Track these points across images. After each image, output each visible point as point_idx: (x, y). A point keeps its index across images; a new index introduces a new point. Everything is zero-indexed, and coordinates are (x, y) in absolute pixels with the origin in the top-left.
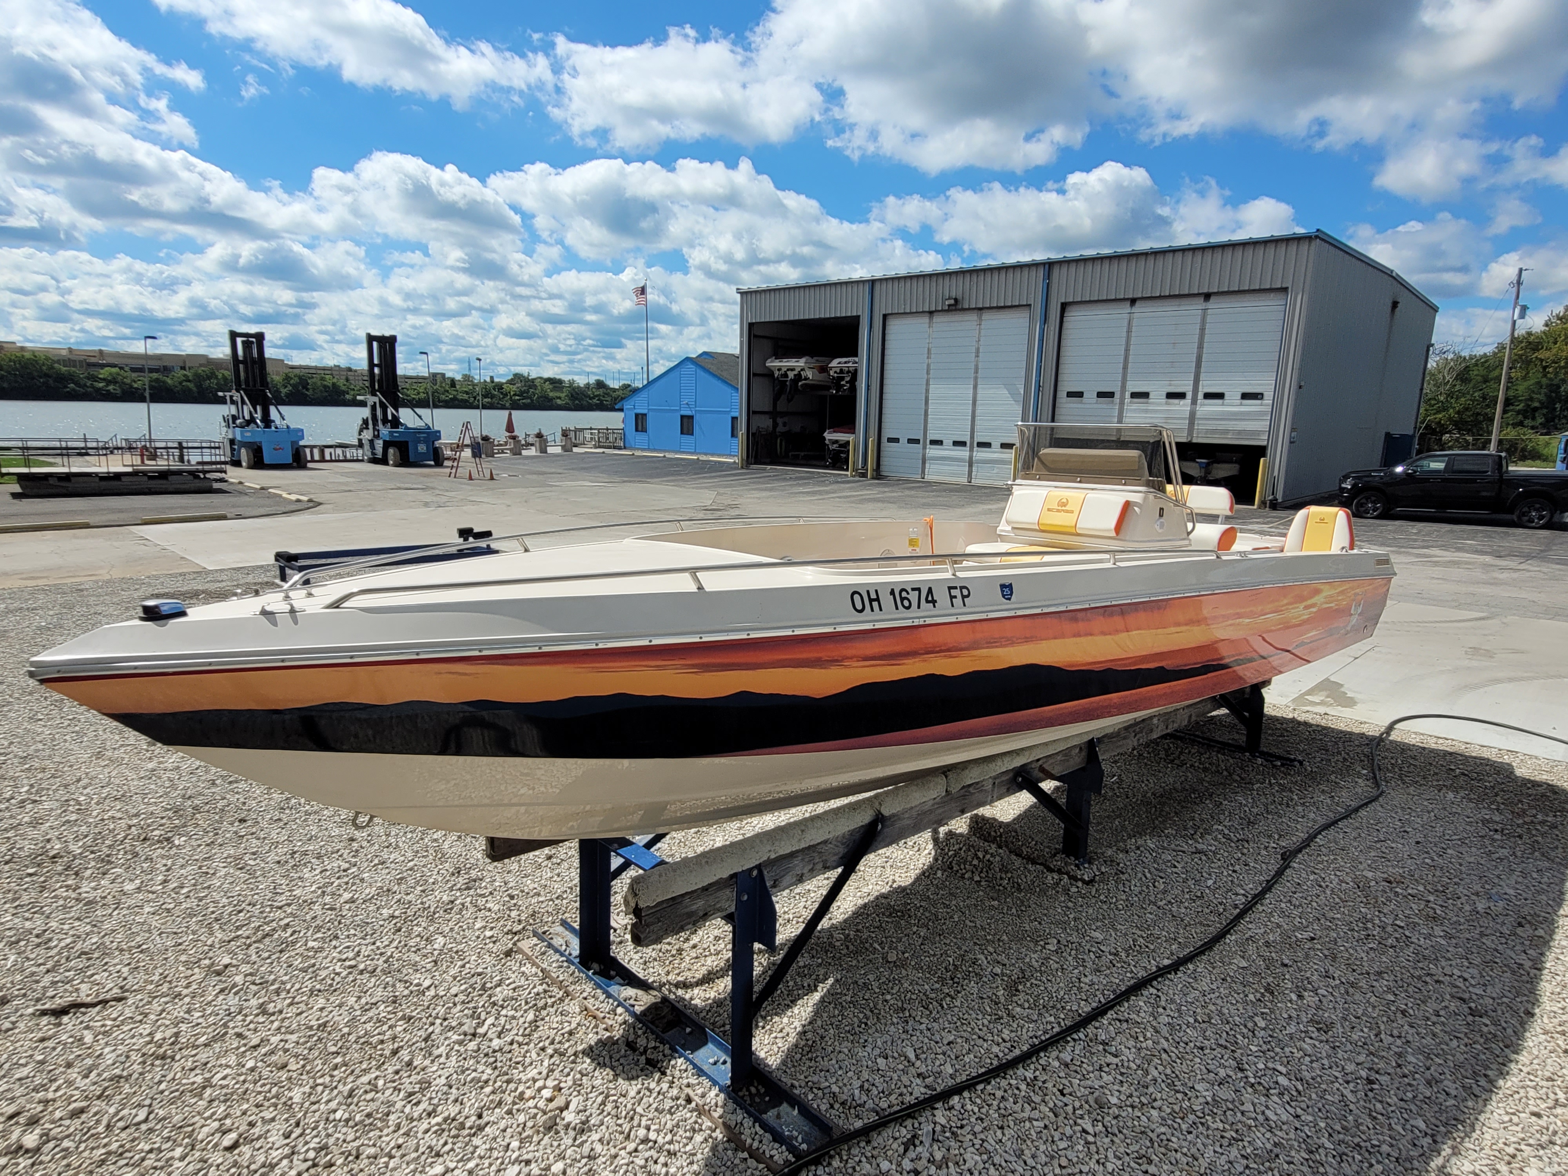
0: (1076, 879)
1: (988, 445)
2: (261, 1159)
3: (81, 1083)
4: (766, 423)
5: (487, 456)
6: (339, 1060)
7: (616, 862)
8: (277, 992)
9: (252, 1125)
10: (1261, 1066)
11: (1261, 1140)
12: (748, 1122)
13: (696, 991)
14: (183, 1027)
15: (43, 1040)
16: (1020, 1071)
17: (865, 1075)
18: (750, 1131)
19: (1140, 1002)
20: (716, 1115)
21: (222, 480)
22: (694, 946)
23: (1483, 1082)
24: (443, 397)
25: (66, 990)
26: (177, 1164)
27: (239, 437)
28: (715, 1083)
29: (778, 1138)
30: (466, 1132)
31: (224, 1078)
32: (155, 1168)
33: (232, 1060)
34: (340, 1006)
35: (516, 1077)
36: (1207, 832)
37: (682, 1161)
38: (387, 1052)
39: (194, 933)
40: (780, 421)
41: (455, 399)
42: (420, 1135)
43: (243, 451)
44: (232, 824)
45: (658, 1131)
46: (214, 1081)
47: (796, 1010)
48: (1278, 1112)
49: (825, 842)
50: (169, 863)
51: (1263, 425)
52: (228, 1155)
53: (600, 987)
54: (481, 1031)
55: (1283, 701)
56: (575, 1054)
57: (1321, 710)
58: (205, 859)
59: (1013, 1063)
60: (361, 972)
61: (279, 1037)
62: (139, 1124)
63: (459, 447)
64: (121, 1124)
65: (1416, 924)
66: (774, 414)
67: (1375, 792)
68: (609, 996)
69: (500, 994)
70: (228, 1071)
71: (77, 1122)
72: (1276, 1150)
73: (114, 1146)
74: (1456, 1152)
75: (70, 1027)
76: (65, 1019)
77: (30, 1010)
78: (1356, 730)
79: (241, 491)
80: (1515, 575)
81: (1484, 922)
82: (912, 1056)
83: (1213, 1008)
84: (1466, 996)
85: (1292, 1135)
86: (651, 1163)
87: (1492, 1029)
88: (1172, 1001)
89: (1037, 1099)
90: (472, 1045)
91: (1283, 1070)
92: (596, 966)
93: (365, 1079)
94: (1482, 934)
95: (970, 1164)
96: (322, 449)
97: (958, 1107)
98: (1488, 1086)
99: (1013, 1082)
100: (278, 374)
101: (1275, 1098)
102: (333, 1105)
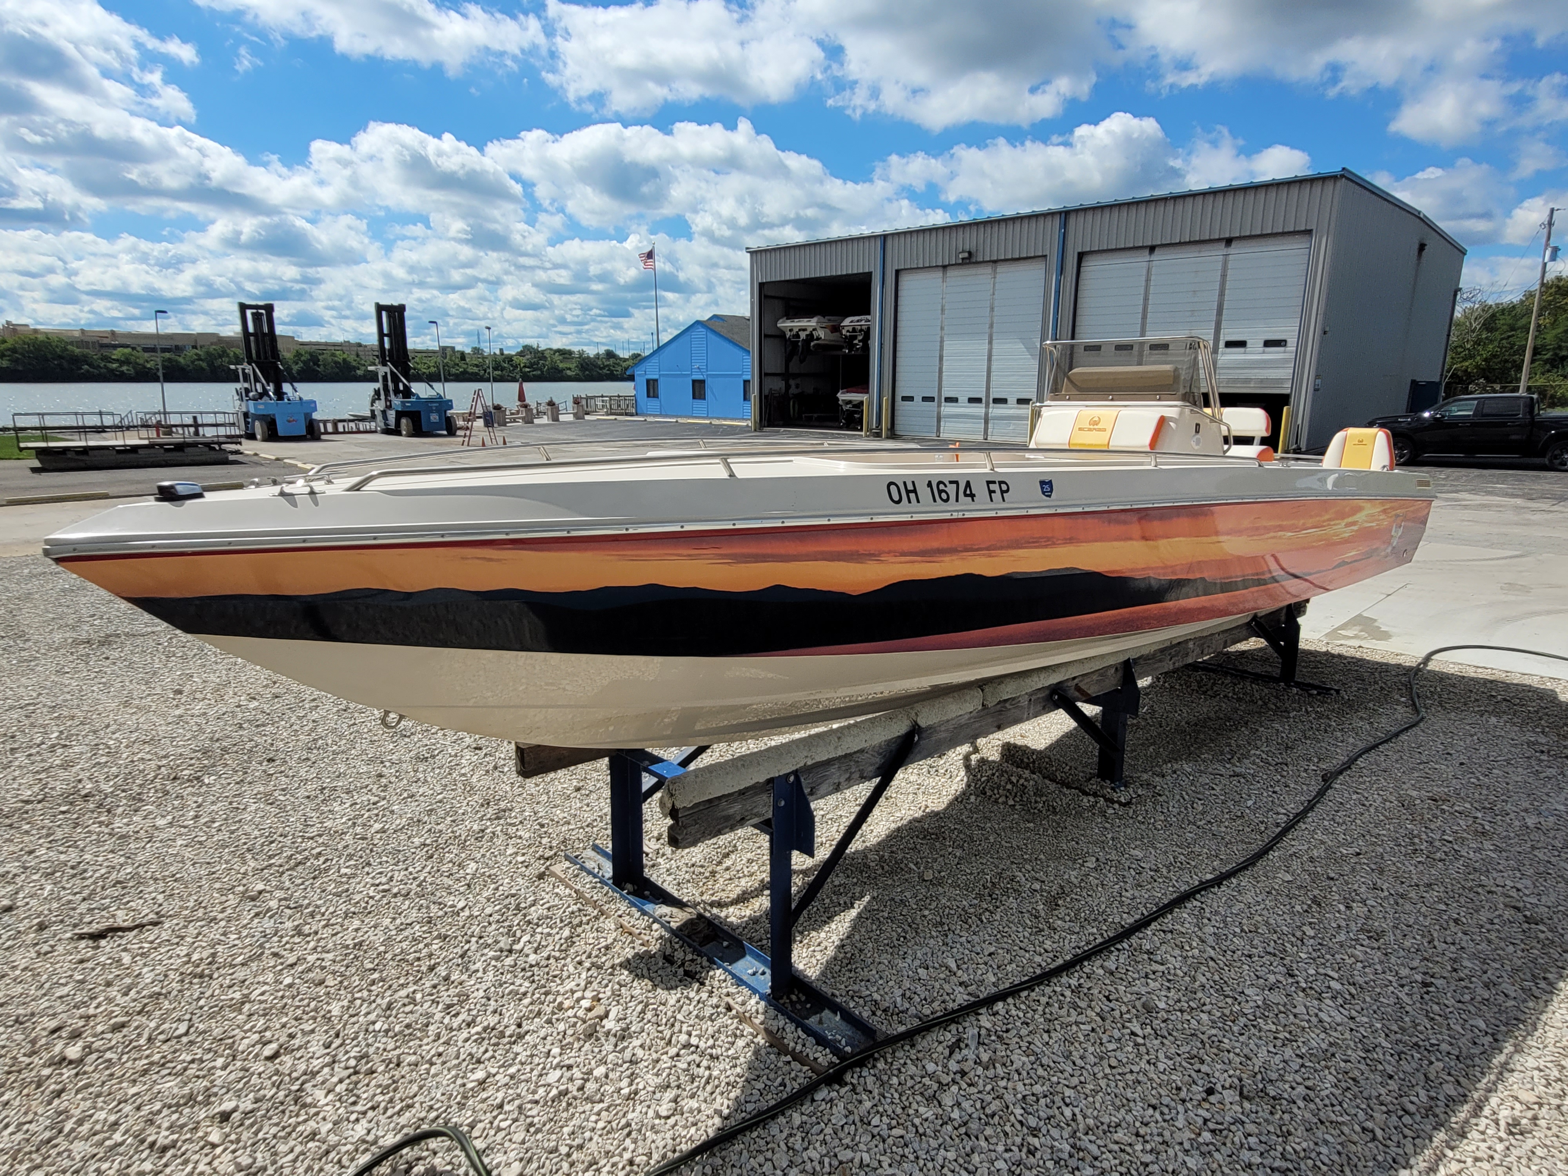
0: (1112, 802)
2: (302, 1067)
3: (121, 1000)
5: (500, 425)
6: (376, 976)
7: (648, 781)
8: (312, 915)
9: (292, 1036)
10: (1312, 972)
12: (790, 1028)
13: (731, 910)
14: (220, 948)
15: (81, 962)
16: (1065, 979)
17: (907, 984)
18: (793, 1035)
19: (1184, 914)
20: (757, 1021)
21: (238, 452)
22: (728, 869)
25: (103, 917)
26: (219, 1073)
28: (754, 991)
29: (822, 1041)
30: (506, 1040)
31: (262, 994)
32: (198, 1077)
33: (270, 977)
34: (375, 926)
35: (554, 989)
36: (1245, 756)
37: (725, 1064)
38: (424, 969)
39: (227, 863)
42: (460, 1044)
44: (261, 763)
45: (700, 1037)
46: (253, 997)
47: (833, 926)
49: (862, 751)
52: (269, 1064)
53: (635, 905)
54: (517, 947)
56: (613, 967)
57: (1355, 643)
58: (235, 796)
59: (1057, 972)
60: (395, 896)
61: (315, 956)
62: (179, 1037)
64: (162, 1037)
65: (1463, 839)
67: (1415, 718)
68: (644, 913)
69: (534, 913)
70: (266, 987)
71: (119, 1035)
73: (155, 1058)
75: (108, 949)
76: (103, 942)
77: (69, 935)
78: (1393, 662)
81: (1534, 836)
82: (953, 966)
83: (1259, 919)
84: (1520, 905)
85: (1347, 1036)
86: (693, 1066)
87: (1549, 935)
88: (1217, 913)
89: (1083, 1004)
90: (509, 961)
91: (1335, 975)
92: (629, 886)
93: (403, 993)
94: (1534, 848)
95: (1017, 1065)
96: (335, 423)
97: (1002, 1012)
98: (1548, 988)
99: (1058, 989)
101: (1328, 1002)
102: (372, 1017)
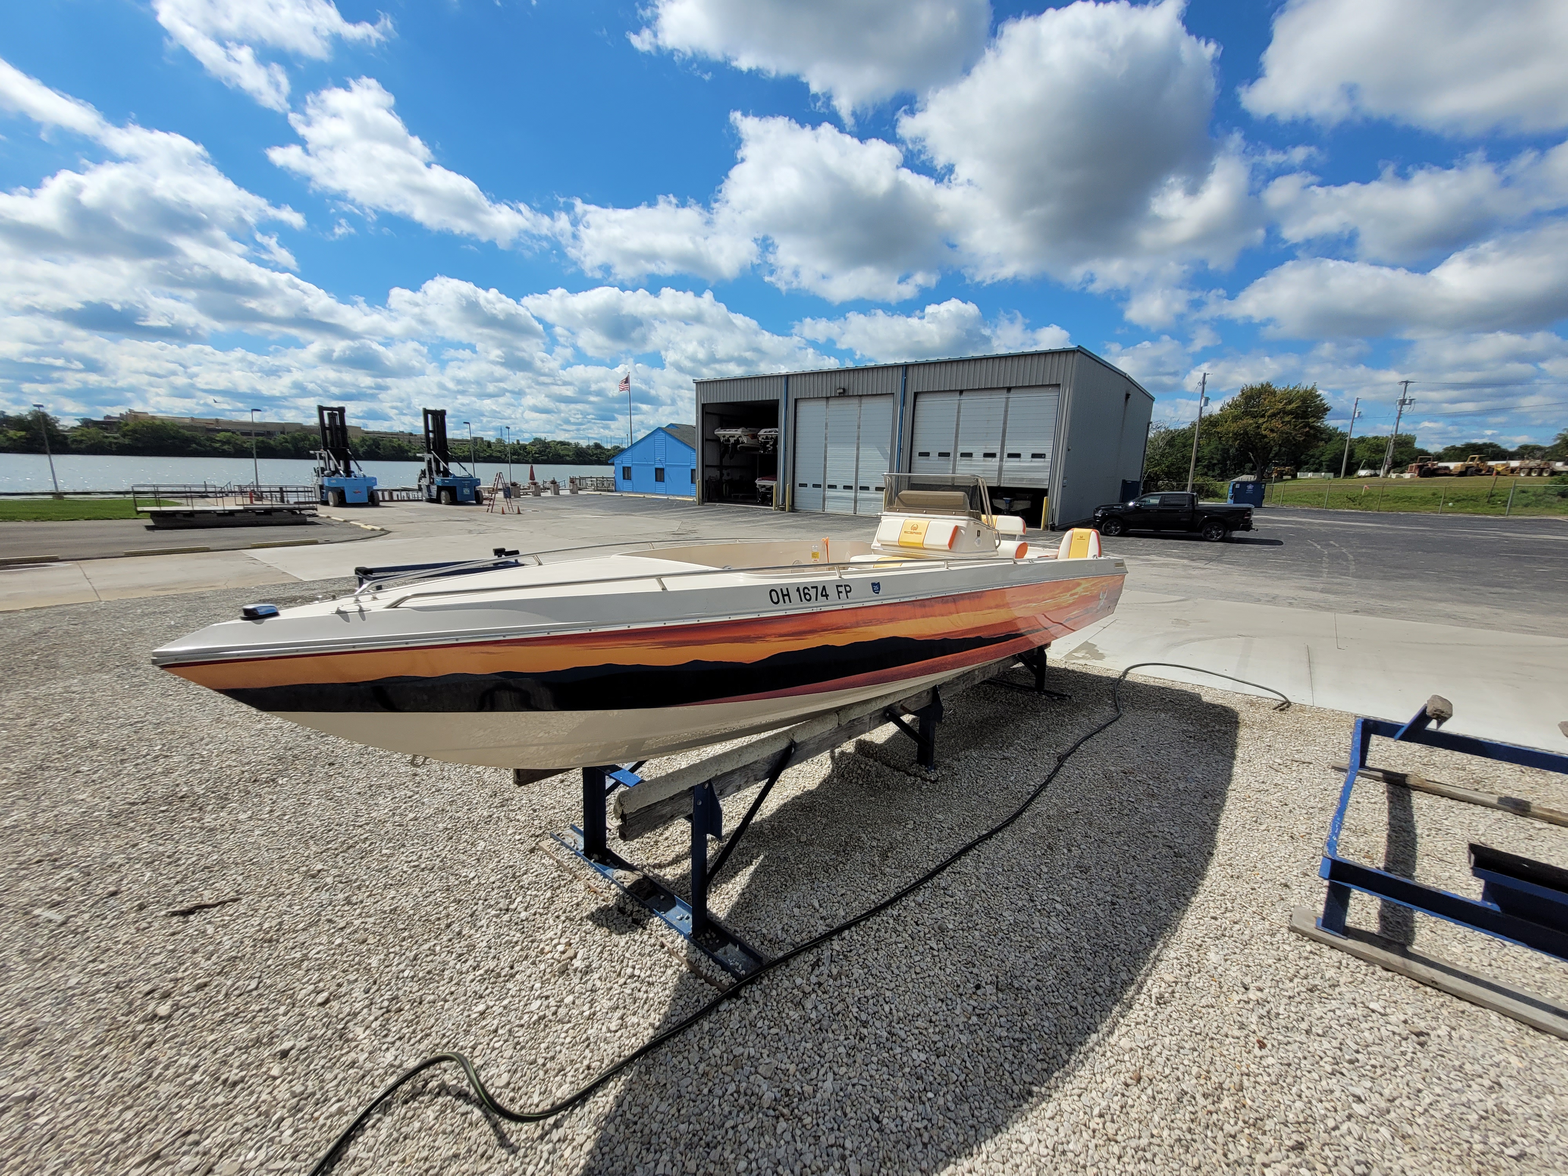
0: (926, 780)
1: (867, 488)
2: (347, 1010)
3: (205, 964)
4: (715, 473)
5: (516, 497)
6: (406, 934)
7: (609, 783)
8: (359, 888)
9: (340, 985)
10: (1045, 897)
11: (1045, 946)
12: (704, 958)
13: (668, 870)
14: (286, 917)
15: (173, 934)
16: (889, 911)
17: (785, 920)
18: (706, 964)
19: (967, 860)
20: (682, 955)
21: (314, 515)
22: (667, 839)
23: (1182, 900)
24: (482, 455)
25: (192, 896)
26: (281, 1018)
27: (326, 484)
28: (681, 933)
29: (725, 967)
30: (502, 979)
31: (318, 953)
32: (264, 1023)
33: (324, 939)
34: (407, 895)
35: (538, 938)
36: (1011, 745)
37: (658, 988)
38: (443, 926)
39: (294, 848)
40: (725, 472)
41: (491, 456)
42: (467, 984)
43: (330, 494)
44: (323, 767)
45: (641, 969)
46: (310, 955)
47: (738, 879)
48: (1055, 927)
49: (755, 762)
50: (275, 797)
51: (1045, 475)
52: (321, 1009)
53: (598, 870)
54: (512, 907)
55: (1059, 657)
56: (581, 919)
57: (1083, 662)
58: (302, 794)
59: (884, 906)
60: (423, 870)
61: (360, 920)
62: (251, 991)
63: (495, 491)
64: (237, 992)
65: (1141, 800)
66: (720, 467)
67: (1116, 715)
68: (605, 876)
69: (526, 880)
70: (321, 947)
71: (201, 994)
72: (1054, 952)
73: (231, 1009)
74: (1166, 946)
75: (195, 923)
76: (192, 917)
77: (163, 913)
78: (1105, 675)
79: (328, 523)
80: (1202, 572)
81: (1183, 796)
82: (817, 905)
83: (1014, 861)
84: (1172, 844)
85: (1064, 942)
86: (636, 991)
87: (1188, 865)
88: (988, 858)
89: (900, 929)
90: (506, 918)
91: (1059, 899)
92: (596, 856)
93: (426, 946)
94: (1182, 804)
95: (856, 976)
96: (391, 493)
97: (848, 938)
98: (1185, 902)
99: (885, 918)
100: (356, 437)
101: (1054, 918)
102: (402, 967)
